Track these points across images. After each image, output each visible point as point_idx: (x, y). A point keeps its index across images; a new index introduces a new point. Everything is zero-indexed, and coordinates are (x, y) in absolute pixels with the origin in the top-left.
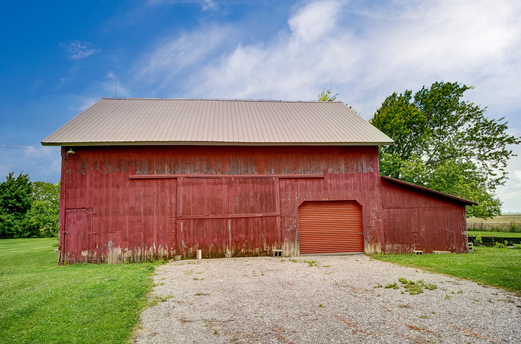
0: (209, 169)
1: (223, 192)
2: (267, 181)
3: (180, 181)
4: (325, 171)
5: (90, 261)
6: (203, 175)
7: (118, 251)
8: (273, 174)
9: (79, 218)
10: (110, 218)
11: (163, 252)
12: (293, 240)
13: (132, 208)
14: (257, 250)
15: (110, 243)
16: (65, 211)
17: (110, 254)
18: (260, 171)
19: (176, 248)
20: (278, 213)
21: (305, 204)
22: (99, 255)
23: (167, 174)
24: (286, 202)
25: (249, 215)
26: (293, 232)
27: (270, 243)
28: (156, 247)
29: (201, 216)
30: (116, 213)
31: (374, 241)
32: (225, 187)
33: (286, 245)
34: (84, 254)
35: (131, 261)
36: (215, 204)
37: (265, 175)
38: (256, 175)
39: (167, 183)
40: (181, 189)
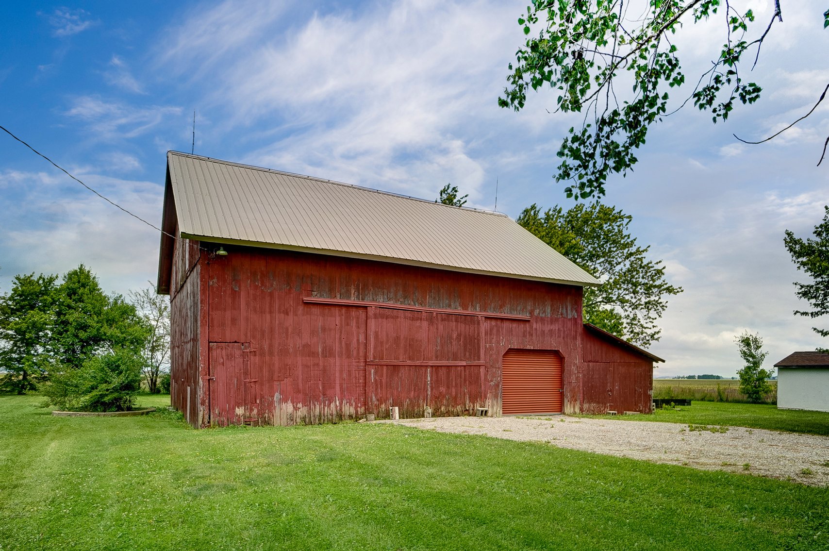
0: (405, 297)
1: (423, 331)
2: (470, 319)
3: (371, 311)
4: (531, 313)
5: (248, 422)
6: (398, 305)
7: (289, 407)
8: (477, 311)
9: (230, 357)
10: (276, 359)
11: (348, 410)
12: (496, 397)
13: (307, 346)
14: (459, 408)
15: (277, 396)
16: (209, 346)
17: (277, 412)
18: (465, 307)
19: (365, 404)
20: (482, 362)
21: (511, 351)
22: (261, 414)
23: (353, 300)
24: (491, 348)
25: (451, 363)
26: (497, 385)
27: (473, 400)
28: (339, 403)
29: (396, 362)
30: (284, 352)
31: (574, 399)
32: (425, 324)
33: (489, 402)
34: (240, 411)
35: (307, 422)
36: (413, 347)
37: (469, 312)
38: (460, 310)
39: (354, 313)
40: (372, 323)
